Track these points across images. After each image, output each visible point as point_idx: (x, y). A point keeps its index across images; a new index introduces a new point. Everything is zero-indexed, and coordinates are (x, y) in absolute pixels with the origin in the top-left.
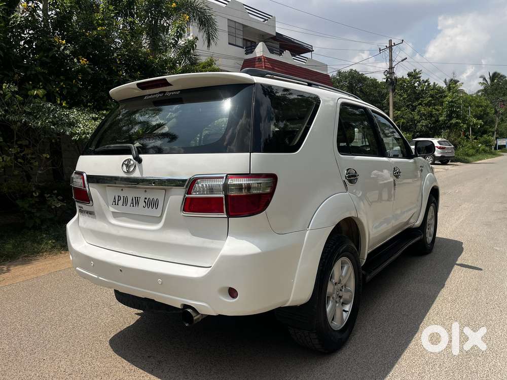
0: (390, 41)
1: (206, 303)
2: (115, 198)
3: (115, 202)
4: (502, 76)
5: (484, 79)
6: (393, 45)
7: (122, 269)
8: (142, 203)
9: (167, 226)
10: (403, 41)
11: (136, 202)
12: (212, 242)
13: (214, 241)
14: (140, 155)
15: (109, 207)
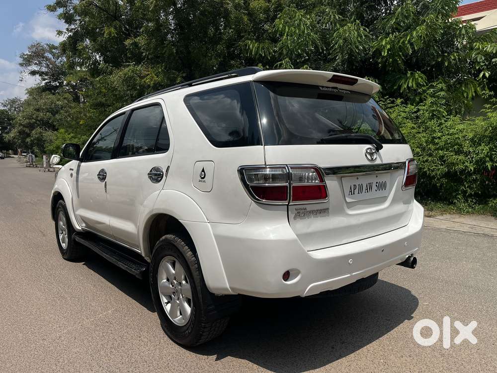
2: (351, 188)
3: (351, 192)
7: (383, 249)
8: (374, 188)
11: (370, 187)
15: (346, 198)
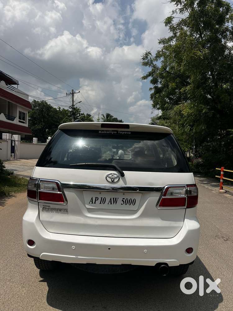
0: (73, 90)
1: (175, 259)
2: (92, 199)
3: (92, 201)
4: (111, 116)
5: (104, 116)
6: (74, 93)
7: (109, 248)
8: (120, 201)
9: (143, 215)
10: (79, 92)
11: (115, 201)
12: (176, 223)
13: (176, 222)
14: (123, 171)
15: (86, 205)
